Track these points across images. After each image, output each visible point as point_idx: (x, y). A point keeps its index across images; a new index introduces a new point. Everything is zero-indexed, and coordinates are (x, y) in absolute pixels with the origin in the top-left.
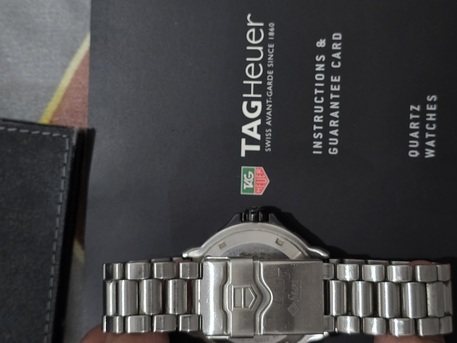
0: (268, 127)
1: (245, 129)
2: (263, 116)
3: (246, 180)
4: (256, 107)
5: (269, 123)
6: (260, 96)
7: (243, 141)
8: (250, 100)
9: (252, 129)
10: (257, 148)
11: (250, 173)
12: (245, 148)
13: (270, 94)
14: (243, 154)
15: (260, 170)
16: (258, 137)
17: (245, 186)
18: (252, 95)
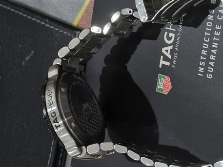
0: (176, 52)
1: (164, 50)
2: (174, 44)
3: (160, 83)
4: (172, 37)
5: (177, 49)
6: (175, 30)
7: (162, 57)
8: (169, 31)
9: (167, 51)
10: (168, 64)
11: (162, 79)
12: (162, 62)
13: (180, 30)
14: (160, 66)
15: (168, 78)
16: (170, 57)
17: (159, 87)
18: (170, 29)
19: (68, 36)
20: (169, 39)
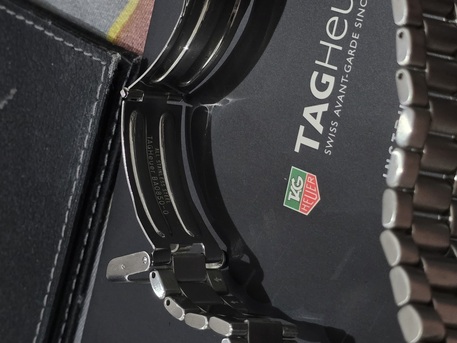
0: (335, 118)
1: (307, 112)
2: (331, 100)
3: (293, 188)
4: (328, 83)
5: (337, 112)
6: (336, 68)
7: (302, 128)
8: (323, 70)
9: (314, 115)
10: (315, 145)
11: (300, 178)
12: (302, 140)
13: (348, 69)
14: (297, 149)
15: (312, 178)
16: (320, 129)
17: (290, 196)
18: (326, 65)
19: (92, 61)
20: (322, 87)
